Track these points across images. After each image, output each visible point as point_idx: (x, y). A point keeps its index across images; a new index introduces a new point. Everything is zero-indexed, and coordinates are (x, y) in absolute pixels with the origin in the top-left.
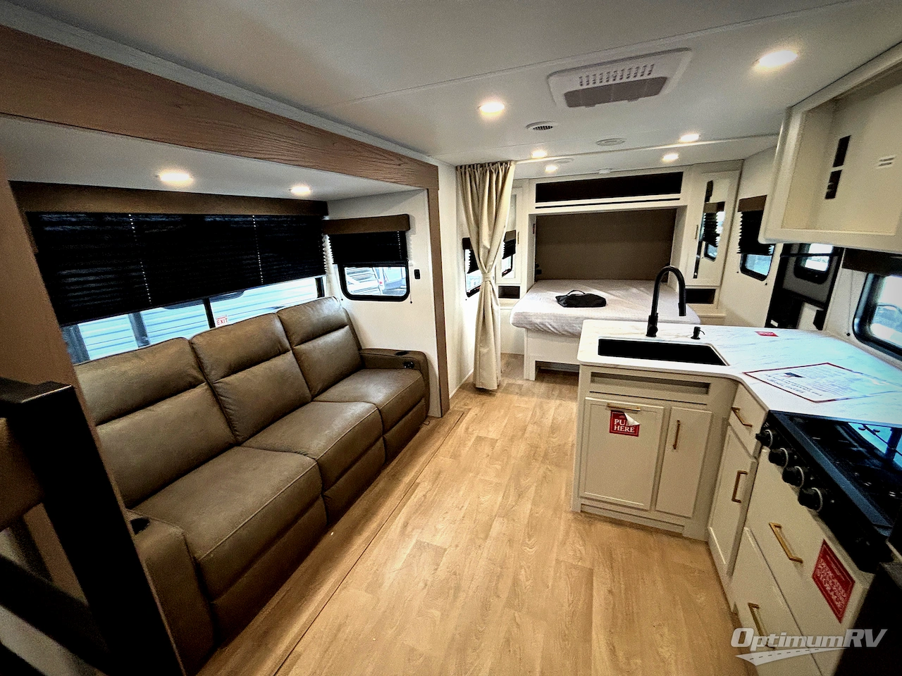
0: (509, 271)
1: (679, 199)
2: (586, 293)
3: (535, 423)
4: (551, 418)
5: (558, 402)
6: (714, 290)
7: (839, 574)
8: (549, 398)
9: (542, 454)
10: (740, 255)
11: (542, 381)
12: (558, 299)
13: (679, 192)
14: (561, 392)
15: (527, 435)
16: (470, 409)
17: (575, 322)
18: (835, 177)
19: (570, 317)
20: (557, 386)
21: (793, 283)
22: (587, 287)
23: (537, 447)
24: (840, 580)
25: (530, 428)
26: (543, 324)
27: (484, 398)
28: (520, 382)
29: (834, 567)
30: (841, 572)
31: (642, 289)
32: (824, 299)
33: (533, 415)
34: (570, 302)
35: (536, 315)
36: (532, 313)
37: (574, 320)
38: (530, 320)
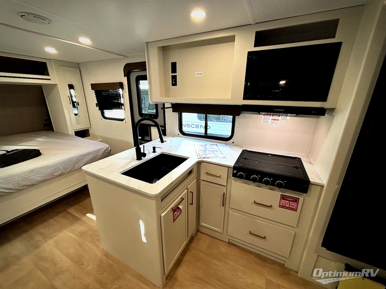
1: (50, 79)
6: (88, 130)
7: (291, 200)
10: (100, 111)
13: (48, 75)
17: (31, 175)
18: (174, 78)
24: (292, 201)
29: (289, 199)
30: (291, 198)
32: (163, 124)
37: (28, 174)
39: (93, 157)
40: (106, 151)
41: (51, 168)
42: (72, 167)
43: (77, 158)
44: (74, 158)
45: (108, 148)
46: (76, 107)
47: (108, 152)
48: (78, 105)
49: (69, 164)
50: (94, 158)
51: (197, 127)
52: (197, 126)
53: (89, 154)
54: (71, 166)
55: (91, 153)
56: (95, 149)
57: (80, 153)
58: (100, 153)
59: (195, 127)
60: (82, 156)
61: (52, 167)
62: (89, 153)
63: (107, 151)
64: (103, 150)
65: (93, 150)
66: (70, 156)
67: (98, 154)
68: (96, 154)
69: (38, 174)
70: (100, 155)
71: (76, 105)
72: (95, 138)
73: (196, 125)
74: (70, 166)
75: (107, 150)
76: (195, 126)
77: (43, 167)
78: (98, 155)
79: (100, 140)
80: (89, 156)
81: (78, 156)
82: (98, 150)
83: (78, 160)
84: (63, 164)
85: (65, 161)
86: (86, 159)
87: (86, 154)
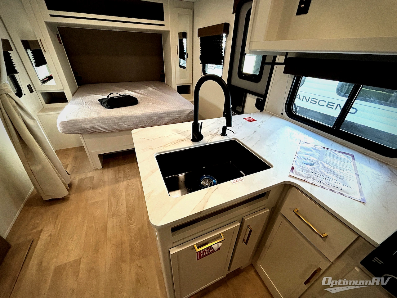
1: (164, 25)
2: (122, 94)
3: (113, 215)
4: (124, 203)
5: (125, 183)
6: (190, 86)
8: (117, 182)
9: (128, 250)
10: (202, 64)
11: (108, 167)
12: (101, 101)
14: (125, 172)
15: (110, 234)
16: (41, 230)
17: (120, 121)
19: (115, 118)
20: (121, 167)
21: (237, 82)
22: (120, 89)
23: (122, 244)
25: (110, 225)
26: (93, 128)
27: (56, 207)
28: (90, 174)
31: (154, 87)
32: (263, 93)
33: (110, 206)
34: (111, 103)
35: (84, 121)
36: (79, 120)
37: (119, 120)
38: (80, 126)
40: (190, 114)
42: (155, 123)
44: (157, 114)
46: (186, 59)
48: (187, 57)
49: (152, 119)
50: (177, 118)
51: (328, 106)
52: (330, 105)
53: (172, 113)
54: (154, 122)
55: (175, 112)
56: (179, 109)
57: (164, 111)
58: (184, 115)
59: (325, 106)
60: (165, 113)
61: (137, 118)
63: (192, 114)
64: (188, 112)
65: (177, 109)
66: (154, 112)
68: (180, 115)
69: (126, 121)
70: (183, 117)
71: (185, 56)
73: (329, 102)
74: (153, 121)
76: (326, 104)
77: (130, 117)
78: (181, 116)
80: (172, 115)
81: (162, 113)
82: (182, 110)
83: (161, 117)
84: (147, 118)
85: (149, 115)
86: (169, 118)
87: (169, 113)
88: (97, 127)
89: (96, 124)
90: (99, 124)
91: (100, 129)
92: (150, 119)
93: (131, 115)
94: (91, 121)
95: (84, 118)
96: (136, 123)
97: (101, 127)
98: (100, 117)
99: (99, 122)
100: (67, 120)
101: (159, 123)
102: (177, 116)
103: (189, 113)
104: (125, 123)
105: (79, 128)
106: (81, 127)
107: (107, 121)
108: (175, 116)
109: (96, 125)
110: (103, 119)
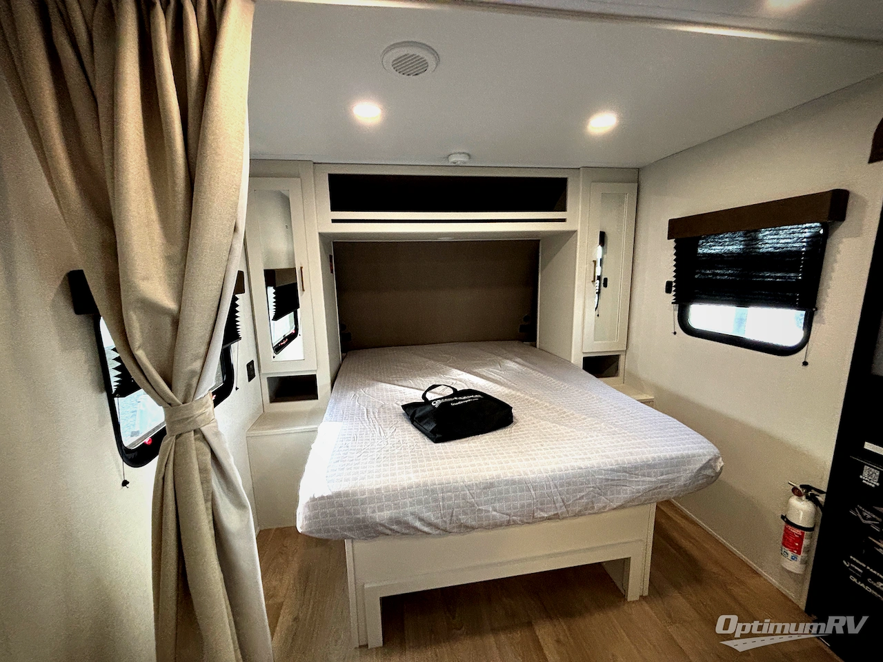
0: (291, 337)
1: (564, 220)
6: (618, 357)
13: (564, 209)
17: (483, 498)
19: (469, 487)
35: (377, 497)
36: (363, 493)
37: (479, 495)
38: (360, 516)
39: (659, 485)
40: (703, 472)
41: (533, 492)
42: (587, 504)
43: (607, 477)
44: (599, 471)
45: (716, 459)
47: (713, 474)
48: (605, 285)
49: (581, 490)
50: (661, 487)
53: (646, 468)
54: (585, 500)
55: (654, 466)
56: (668, 455)
60: (625, 470)
61: (535, 488)
62: (650, 466)
63: (709, 472)
64: (698, 466)
65: (662, 455)
67: (676, 475)
68: (670, 476)
69: (500, 500)
70: (682, 483)
72: (634, 385)
74: (582, 498)
75: (711, 467)
77: (513, 482)
78: (673, 480)
79: (644, 397)
80: (644, 475)
81: (613, 470)
82: (677, 458)
83: (610, 483)
84: (566, 488)
85: (574, 477)
86: (635, 488)
87: (636, 468)
88: (410, 519)
89: (409, 509)
90: (416, 509)
91: (418, 524)
92: (575, 491)
93: (516, 477)
94: (395, 496)
95: (378, 487)
96: (530, 505)
97: (421, 519)
98: (425, 485)
99: (419, 502)
100: (327, 493)
101: (601, 505)
102: (662, 481)
103: (701, 469)
104: (497, 505)
105: (358, 520)
106: (364, 520)
107: (443, 499)
108: (654, 479)
109: (408, 511)
110: (432, 490)
